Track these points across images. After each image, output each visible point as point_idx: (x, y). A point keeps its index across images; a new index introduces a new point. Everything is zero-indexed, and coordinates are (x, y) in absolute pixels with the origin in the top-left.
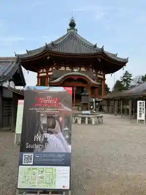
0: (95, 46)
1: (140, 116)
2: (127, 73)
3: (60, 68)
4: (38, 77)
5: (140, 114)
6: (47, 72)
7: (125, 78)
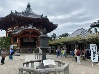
0: (42, 16)
1: (94, 59)
2: (54, 34)
3: (21, 27)
4: (7, 33)
5: (94, 56)
6: (12, 30)
7: (54, 36)
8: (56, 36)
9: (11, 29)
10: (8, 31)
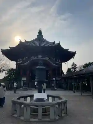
0: (54, 43)
7: (73, 66)
8: (77, 66)
9: (21, 60)
10: (18, 63)
